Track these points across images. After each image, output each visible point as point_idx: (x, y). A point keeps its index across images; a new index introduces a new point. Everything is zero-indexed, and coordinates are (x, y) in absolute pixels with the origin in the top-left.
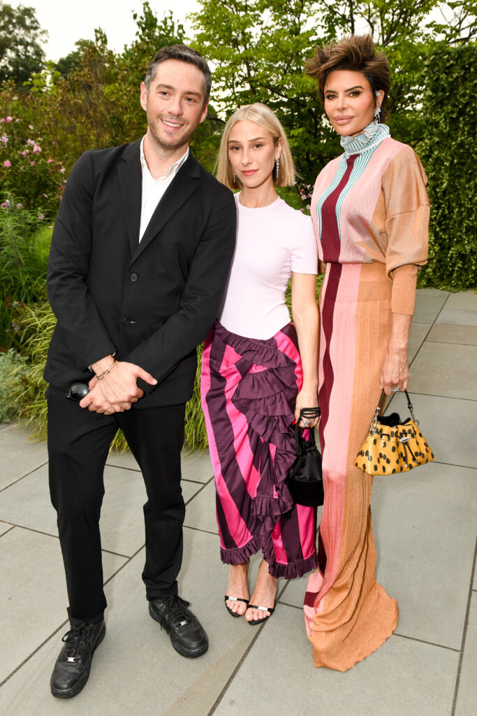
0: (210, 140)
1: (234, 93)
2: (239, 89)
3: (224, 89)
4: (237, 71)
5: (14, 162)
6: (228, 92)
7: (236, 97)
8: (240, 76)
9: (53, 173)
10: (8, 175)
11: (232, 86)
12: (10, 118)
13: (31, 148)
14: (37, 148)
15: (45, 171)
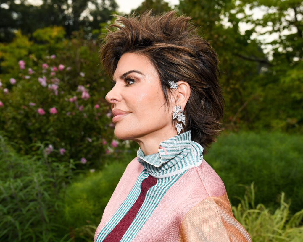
0: (257, 81)
1: (280, 37)
2: (286, 32)
3: (271, 33)
4: (284, 16)
5: (61, 109)
6: (275, 36)
7: (282, 41)
8: (287, 21)
9: (100, 117)
10: (54, 121)
11: (279, 30)
12: (62, 67)
13: (80, 93)
14: (85, 95)
15: (91, 116)
